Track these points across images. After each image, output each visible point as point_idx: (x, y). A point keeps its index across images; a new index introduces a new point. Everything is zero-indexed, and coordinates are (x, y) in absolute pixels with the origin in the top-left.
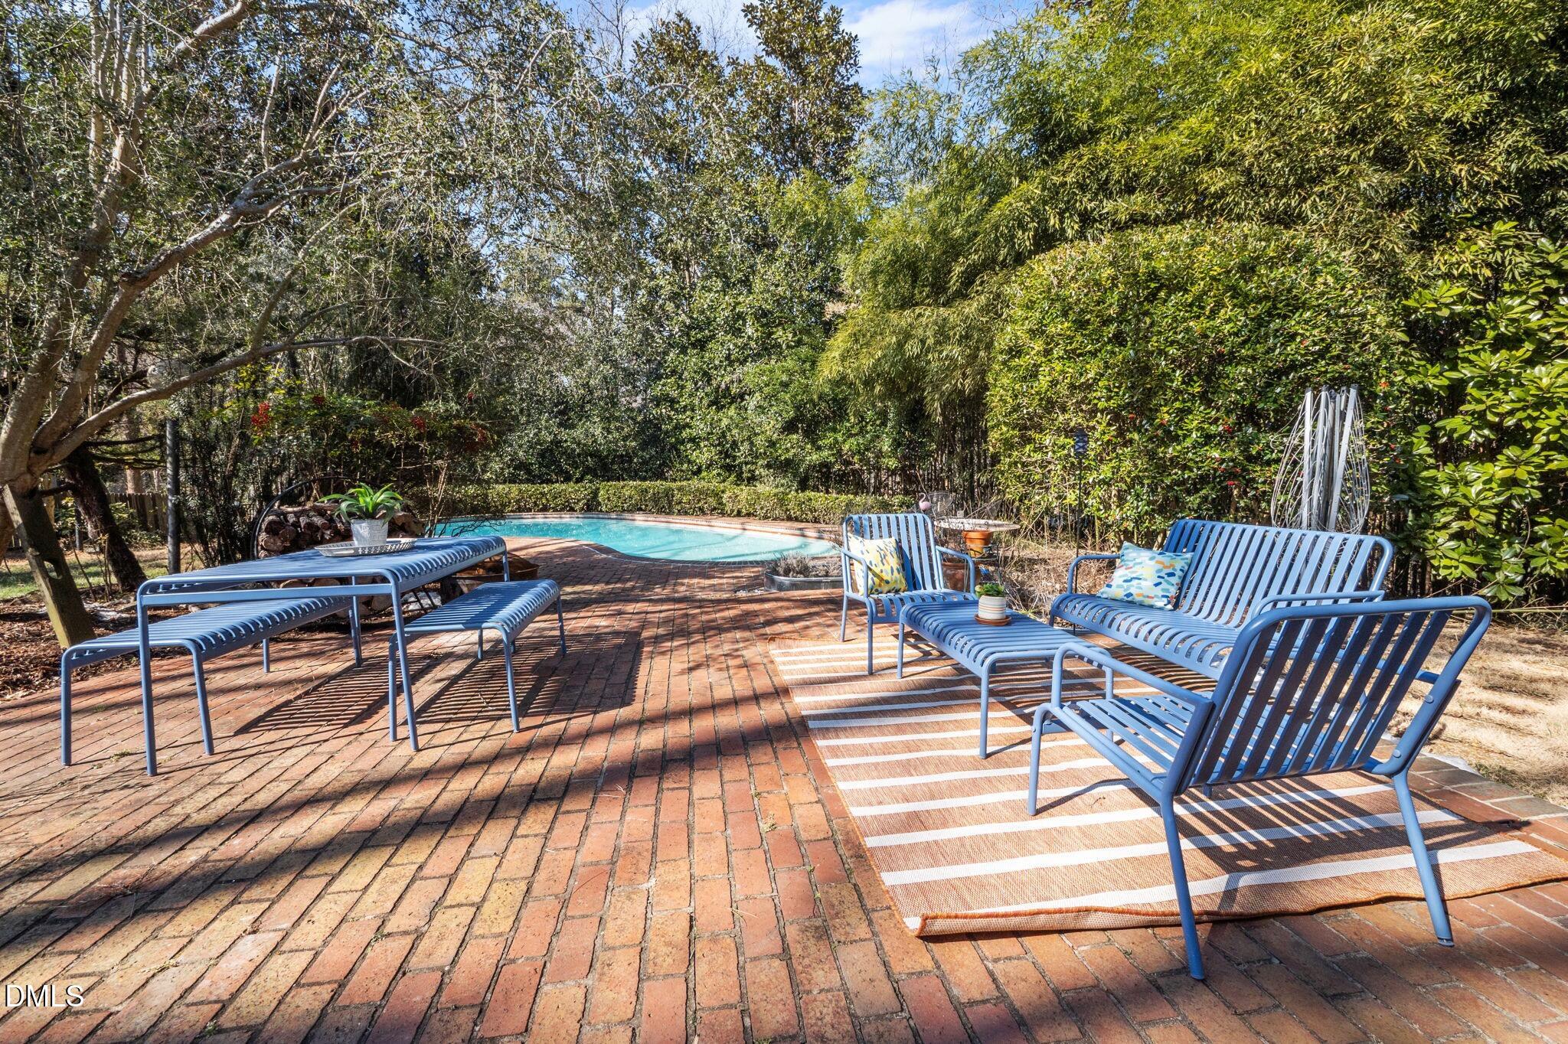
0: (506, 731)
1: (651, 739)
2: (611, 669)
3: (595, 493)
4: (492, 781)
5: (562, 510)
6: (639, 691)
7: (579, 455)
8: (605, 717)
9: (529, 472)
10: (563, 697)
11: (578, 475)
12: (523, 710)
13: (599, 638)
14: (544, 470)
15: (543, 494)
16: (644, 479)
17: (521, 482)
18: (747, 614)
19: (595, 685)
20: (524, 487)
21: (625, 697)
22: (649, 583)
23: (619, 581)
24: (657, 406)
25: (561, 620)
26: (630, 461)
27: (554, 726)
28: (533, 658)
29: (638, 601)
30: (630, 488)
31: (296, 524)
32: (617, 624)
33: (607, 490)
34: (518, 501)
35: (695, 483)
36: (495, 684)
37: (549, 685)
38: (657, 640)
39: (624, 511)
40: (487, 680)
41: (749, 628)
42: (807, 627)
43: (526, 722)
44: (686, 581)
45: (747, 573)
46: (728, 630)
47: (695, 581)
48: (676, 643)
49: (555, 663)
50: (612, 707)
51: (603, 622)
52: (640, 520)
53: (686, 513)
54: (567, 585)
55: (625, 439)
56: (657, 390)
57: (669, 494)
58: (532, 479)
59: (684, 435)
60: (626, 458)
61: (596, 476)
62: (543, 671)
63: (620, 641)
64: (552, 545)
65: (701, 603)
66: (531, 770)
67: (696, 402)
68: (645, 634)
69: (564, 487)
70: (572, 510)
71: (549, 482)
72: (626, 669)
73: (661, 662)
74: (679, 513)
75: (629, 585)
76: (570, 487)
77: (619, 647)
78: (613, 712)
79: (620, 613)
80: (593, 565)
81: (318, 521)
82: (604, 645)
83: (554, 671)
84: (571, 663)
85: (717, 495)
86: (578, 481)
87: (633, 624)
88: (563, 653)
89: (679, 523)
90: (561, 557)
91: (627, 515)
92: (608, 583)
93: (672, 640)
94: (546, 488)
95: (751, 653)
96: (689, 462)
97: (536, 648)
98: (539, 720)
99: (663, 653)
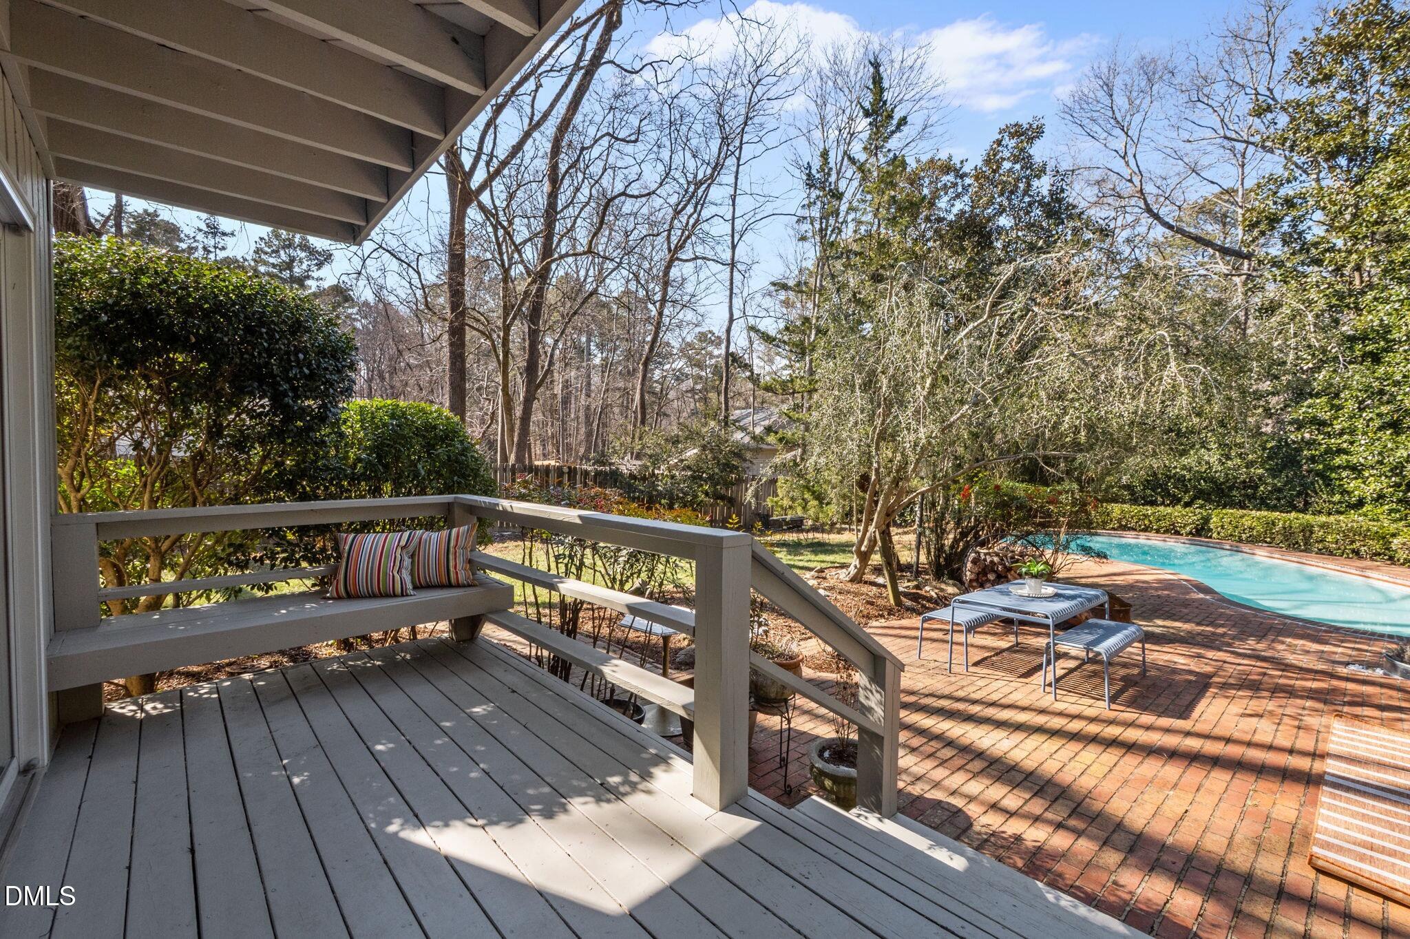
0: (1101, 708)
1: (1193, 744)
2: (1178, 695)
3: (1206, 520)
4: (1093, 729)
5: (1166, 532)
6: (1196, 714)
7: (1190, 480)
8: (1165, 722)
9: (1133, 493)
10: (1139, 700)
11: (1187, 499)
12: (1113, 699)
13: (1175, 671)
14: (1148, 492)
15: (1146, 516)
16: (1274, 508)
17: (1124, 502)
18: (1334, 691)
19: (1162, 700)
20: (1126, 507)
21: (1184, 713)
22: (1242, 632)
23: (1211, 624)
24: (1298, 429)
25: (1144, 649)
26: (1256, 487)
27: (1130, 715)
28: (1122, 672)
29: (1220, 650)
30: (1253, 518)
31: (985, 560)
32: (1193, 665)
33: (1220, 518)
34: (1119, 520)
35: (1354, 519)
36: (1096, 681)
37: (1131, 692)
38: (1224, 686)
39: (1240, 540)
40: (1090, 677)
41: (1325, 702)
42: (1401, 720)
43: (1114, 706)
44: (1288, 640)
45: (1379, 647)
46: (1302, 697)
47: (1301, 642)
48: (1240, 693)
49: (1138, 679)
50: (1172, 717)
51: (1181, 660)
52: (1262, 555)
53: (1331, 553)
54: (1158, 617)
55: (1250, 465)
56: (1301, 412)
57: (1307, 530)
58: (1134, 501)
59: (1338, 461)
60: (1251, 484)
61: (1208, 500)
62: (1128, 682)
63: (1192, 678)
64: (1150, 574)
65: (1286, 667)
66: (1113, 731)
67: (1360, 424)
68: (1216, 679)
69: (1169, 510)
70: (1177, 533)
71: (1153, 503)
72: (1189, 698)
73: (1220, 703)
74: (1320, 552)
75: (1220, 630)
76: (1176, 512)
77: (1190, 682)
78: (1171, 720)
79: (1199, 656)
80: (1186, 604)
81: (996, 559)
82: (1178, 678)
83: (1135, 684)
84: (1149, 682)
85: (1384, 539)
86: (1187, 505)
87: (1208, 669)
88: (1143, 674)
89: (1317, 566)
90: (1157, 589)
91: (1245, 548)
92: (1199, 624)
93: (1239, 689)
94: (1149, 510)
95: (1312, 721)
96: (1344, 492)
97: (1125, 665)
98: (1122, 708)
99: (1227, 697)
